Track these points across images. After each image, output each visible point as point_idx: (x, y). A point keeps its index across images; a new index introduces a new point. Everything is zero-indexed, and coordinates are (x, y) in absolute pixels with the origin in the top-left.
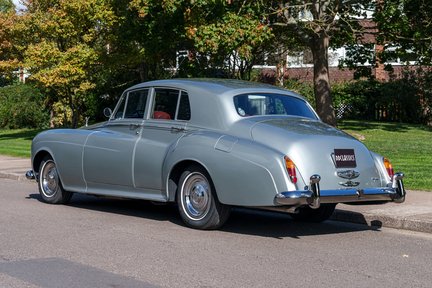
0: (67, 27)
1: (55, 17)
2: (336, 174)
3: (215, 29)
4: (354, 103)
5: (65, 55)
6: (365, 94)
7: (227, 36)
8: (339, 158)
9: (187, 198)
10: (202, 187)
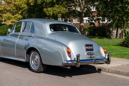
0: (14, 9)
1: (11, 6)
2: (86, 53)
3: (52, 9)
4: (90, 32)
5: (13, 17)
6: (93, 29)
7: (55, 11)
8: (87, 48)
9: (32, 61)
10: (37, 57)
